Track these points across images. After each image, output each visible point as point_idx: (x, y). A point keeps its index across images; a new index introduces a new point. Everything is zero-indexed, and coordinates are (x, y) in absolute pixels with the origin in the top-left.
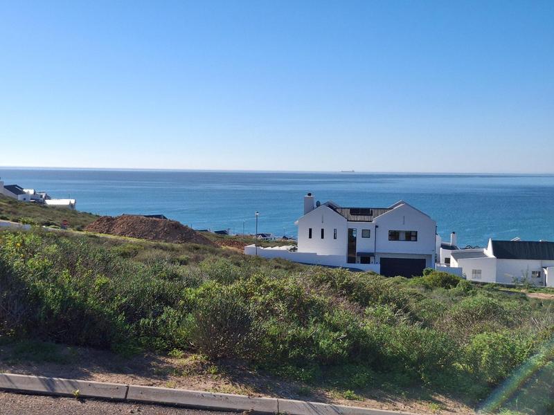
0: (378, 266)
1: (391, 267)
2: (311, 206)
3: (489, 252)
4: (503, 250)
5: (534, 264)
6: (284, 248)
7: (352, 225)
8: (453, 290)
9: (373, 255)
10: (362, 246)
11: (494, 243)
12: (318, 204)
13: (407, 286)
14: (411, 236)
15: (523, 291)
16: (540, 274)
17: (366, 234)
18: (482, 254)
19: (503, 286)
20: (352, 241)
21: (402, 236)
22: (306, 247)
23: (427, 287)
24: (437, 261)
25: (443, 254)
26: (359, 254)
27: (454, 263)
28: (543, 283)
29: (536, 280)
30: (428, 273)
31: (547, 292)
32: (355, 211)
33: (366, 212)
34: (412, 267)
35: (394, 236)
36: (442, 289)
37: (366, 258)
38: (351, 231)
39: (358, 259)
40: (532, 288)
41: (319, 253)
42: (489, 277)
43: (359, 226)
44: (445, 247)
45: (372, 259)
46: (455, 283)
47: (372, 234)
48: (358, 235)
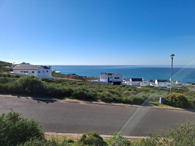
0: (113, 83)
1: (115, 83)
2: (102, 73)
3: (131, 80)
4: (133, 80)
5: (138, 82)
6: (97, 80)
7: (109, 76)
8: (125, 87)
9: (112, 81)
10: (110, 80)
11: (132, 79)
12: (103, 73)
13: (118, 87)
14: (118, 78)
15: (136, 87)
16: (139, 84)
17: (111, 78)
18: (130, 81)
19: (133, 86)
20: (109, 79)
21: (117, 78)
22: (101, 80)
23: (121, 87)
24: (122, 81)
25: (124, 80)
26: (110, 81)
27: (125, 82)
28: (140, 85)
29: (138, 85)
30: (121, 84)
31: (140, 87)
32: (109, 74)
33: (111, 74)
34: (119, 83)
35: (115, 78)
36: (123, 87)
37: (111, 82)
38: (108, 77)
39: (110, 82)
40: (138, 86)
41: (103, 81)
42: (131, 84)
43: (110, 77)
44: (124, 79)
45: (112, 82)
46: (125, 86)
47: (112, 78)
48: (110, 78)
